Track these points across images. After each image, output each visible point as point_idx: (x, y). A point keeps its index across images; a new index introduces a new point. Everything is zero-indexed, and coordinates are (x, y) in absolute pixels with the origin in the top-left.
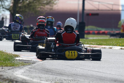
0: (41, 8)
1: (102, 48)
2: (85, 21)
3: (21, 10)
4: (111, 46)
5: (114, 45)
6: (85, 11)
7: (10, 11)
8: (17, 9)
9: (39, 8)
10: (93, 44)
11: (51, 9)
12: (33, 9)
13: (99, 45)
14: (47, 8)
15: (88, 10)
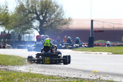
0: (60, 27)
1: (95, 53)
2: (93, 36)
3: (45, 29)
4: (101, 52)
5: (103, 52)
6: (93, 29)
7: (37, 30)
8: (43, 28)
9: (58, 27)
10: (89, 51)
11: (68, 28)
12: (54, 28)
13: (93, 51)
14: (65, 27)
15: (96, 28)
